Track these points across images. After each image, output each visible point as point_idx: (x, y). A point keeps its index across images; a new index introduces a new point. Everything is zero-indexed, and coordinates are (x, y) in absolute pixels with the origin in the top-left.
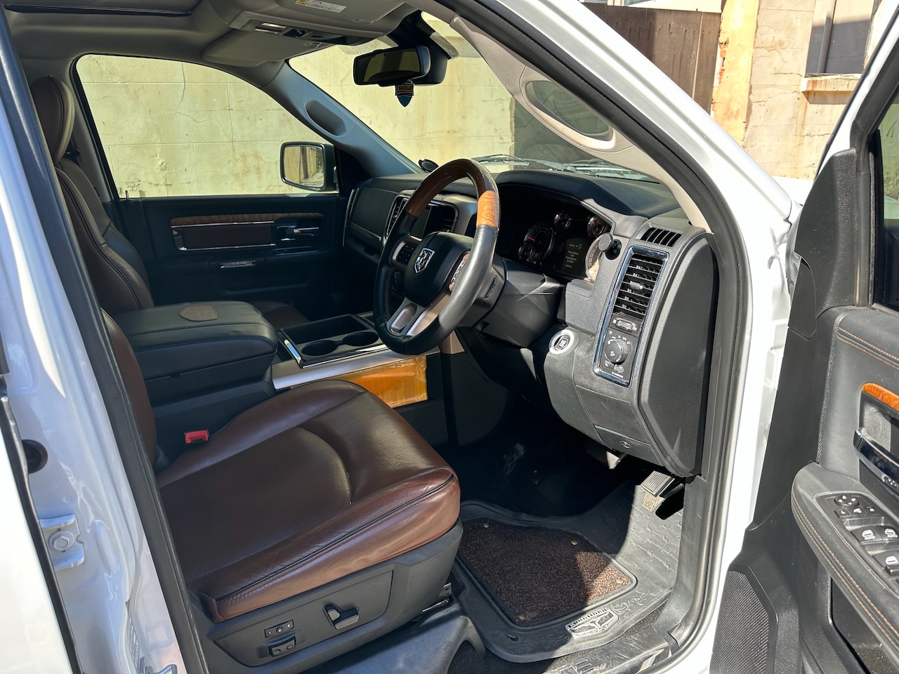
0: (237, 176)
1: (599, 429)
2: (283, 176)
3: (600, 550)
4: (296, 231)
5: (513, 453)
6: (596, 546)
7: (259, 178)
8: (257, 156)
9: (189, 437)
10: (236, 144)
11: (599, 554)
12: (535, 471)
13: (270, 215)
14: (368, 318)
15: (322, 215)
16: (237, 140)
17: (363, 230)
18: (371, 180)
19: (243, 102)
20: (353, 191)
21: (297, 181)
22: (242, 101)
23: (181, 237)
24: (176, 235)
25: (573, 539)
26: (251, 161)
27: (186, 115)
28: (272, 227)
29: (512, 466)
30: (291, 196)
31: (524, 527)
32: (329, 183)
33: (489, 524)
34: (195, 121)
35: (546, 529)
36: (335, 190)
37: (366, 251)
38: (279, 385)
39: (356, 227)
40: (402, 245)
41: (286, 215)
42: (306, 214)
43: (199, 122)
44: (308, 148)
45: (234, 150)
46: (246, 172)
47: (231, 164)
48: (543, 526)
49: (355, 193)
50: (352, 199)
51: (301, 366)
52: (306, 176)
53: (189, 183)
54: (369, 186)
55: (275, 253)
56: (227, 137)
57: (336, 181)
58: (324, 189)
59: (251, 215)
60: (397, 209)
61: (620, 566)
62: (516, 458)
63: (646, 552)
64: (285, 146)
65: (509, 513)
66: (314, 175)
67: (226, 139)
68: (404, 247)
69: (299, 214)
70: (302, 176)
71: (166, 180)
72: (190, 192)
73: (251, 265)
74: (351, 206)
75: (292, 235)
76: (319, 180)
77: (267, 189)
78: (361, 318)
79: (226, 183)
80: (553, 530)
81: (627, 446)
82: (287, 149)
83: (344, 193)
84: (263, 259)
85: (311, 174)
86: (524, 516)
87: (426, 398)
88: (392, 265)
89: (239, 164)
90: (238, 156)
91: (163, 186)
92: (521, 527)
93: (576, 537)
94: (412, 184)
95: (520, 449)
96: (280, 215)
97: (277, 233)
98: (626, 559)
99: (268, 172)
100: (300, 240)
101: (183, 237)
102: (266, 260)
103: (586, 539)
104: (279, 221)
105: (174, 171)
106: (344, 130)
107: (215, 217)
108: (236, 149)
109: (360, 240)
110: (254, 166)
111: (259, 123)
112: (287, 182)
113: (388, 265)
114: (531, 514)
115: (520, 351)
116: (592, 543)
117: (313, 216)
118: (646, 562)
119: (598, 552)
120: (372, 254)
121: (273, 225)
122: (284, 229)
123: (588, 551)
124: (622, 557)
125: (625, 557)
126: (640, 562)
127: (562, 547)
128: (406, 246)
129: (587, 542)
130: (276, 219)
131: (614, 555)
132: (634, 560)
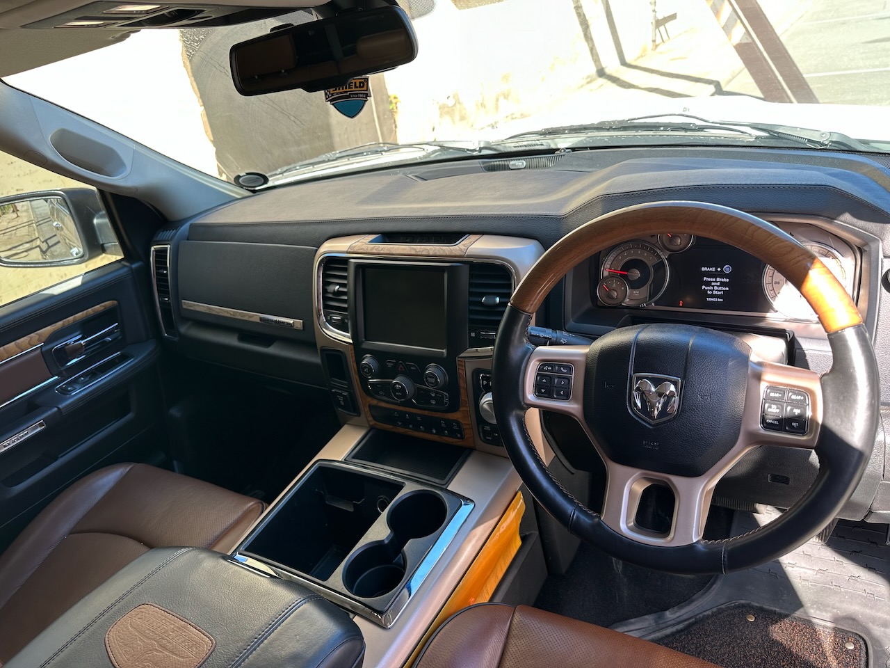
4: (83, 343)
11: (790, 618)
13: (34, 335)
15: (115, 302)
18: (184, 228)
20: (152, 250)
25: (744, 614)
28: (43, 353)
31: (683, 630)
35: (708, 617)
36: (104, 251)
41: (59, 324)
42: (89, 310)
49: (159, 253)
50: (158, 262)
55: (64, 392)
58: (86, 257)
60: (327, 276)
63: (830, 589)
68: (540, 369)
69: (79, 315)
73: (39, 429)
74: (159, 274)
75: (76, 351)
78: (347, 462)
80: (713, 615)
83: (136, 254)
84: (55, 409)
86: (669, 615)
87: (520, 543)
92: (678, 632)
93: (747, 609)
96: (49, 329)
97: (55, 358)
100: (95, 354)
102: (58, 408)
104: (52, 338)
106: (121, 164)
113: (521, 409)
114: (675, 607)
116: (766, 607)
117: (103, 308)
118: (843, 601)
119: (787, 616)
120: (268, 344)
121: (44, 349)
122: (62, 349)
123: (777, 622)
124: (813, 608)
125: (815, 606)
126: (837, 605)
127: (747, 633)
128: (545, 368)
129: (761, 609)
130: (44, 339)
131: (801, 610)
132: (828, 606)
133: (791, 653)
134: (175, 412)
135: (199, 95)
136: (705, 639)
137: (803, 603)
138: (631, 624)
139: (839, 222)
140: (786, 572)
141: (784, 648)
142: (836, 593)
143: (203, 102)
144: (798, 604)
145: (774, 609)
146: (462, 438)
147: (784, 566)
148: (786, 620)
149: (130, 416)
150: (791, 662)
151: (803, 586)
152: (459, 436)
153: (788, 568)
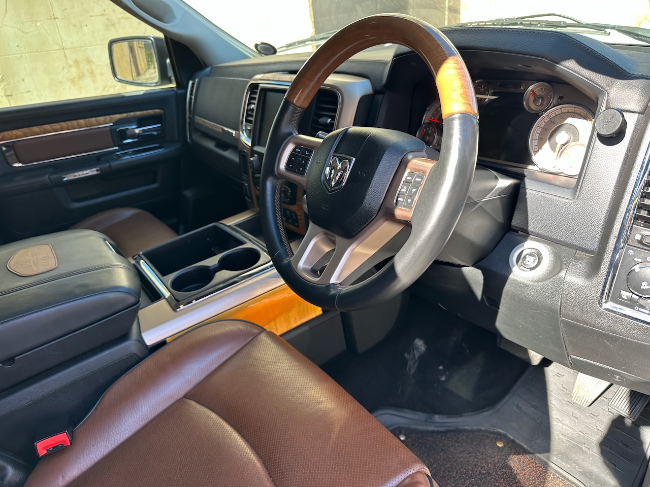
0: (73, 81)
1: (574, 359)
2: (115, 74)
3: (531, 451)
4: (137, 131)
5: (413, 351)
6: (525, 446)
7: (94, 81)
8: (89, 61)
9: (42, 447)
10: (67, 51)
11: (532, 455)
12: (441, 367)
13: (108, 118)
14: (238, 225)
15: (162, 111)
16: (67, 47)
17: (210, 124)
18: (208, 69)
19: (67, 11)
20: (191, 82)
21: (130, 79)
22: (65, 9)
23: (12, 152)
24: (6, 151)
25: (497, 440)
26: (84, 67)
27: (13, 27)
28: (112, 130)
29: (414, 363)
30: (127, 95)
31: (442, 432)
32: (164, 77)
33: (405, 435)
34: (23, 32)
35: (466, 431)
36: (171, 82)
37: (217, 146)
38: (151, 338)
39: (200, 120)
40: (290, 148)
41: (124, 115)
42: (145, 112)
43: (27, 33)
44: (135, 43)
45: (66, 56)
46: (81, 76)
47: (66, 70)
48: (461, 428)
49: (193, 84)
50: (192, 91)
51: (175, 308)
52: (138, 74)
53: (29, 91)
54: (208, 75)
55: (119, 157)
56: (57, 44)
57: (171, 73)
58: (159, 83)
59: (87, 120)
60: (251, 98)
61: (561, 471)
62: (417, 355)
63: (580, 448)
64: (111, 43)
65: (420, 416)
66: (145, 72)
67: (56, 47)
68: (294, 150)
69: (138, 113)
70: (135, 74)
71: (5, 91)
72: (31, 100)
73: (96, 173)
74: (191, 99)
75: (134, 136)
76: (153, 76)
77: (103, 90)
78: (229, 226)
79: (64, 89)
80: (472, 431)
81: (619, 379)
82: (115, 46)
83: (182, 85)
84: (108, 165)
85: (143, 72)
86: (437, 418)
87: (321, 313)
88: (280, 176)
89: (74, 70)
90: (71, 62)
91: (4, 97)
92: (438, 432)
93: (501, 437)
94: (260, 67)
95: (420, 344)
96: (117, 116)
97: (118, 136)
98: (562, 459)
99: (102, 74)
100: (144, 140)
101: (15, 152)
102: (110, 165)
103: (511, 437)
104: (118, 122)
105: (12, 82)
106: (174, 17)
107: (47, 127)
108: (68, 55)
109: (207, 134)
110: (88, 70)
111: (85, 29)
112: (120, 81)
113: (274, 176)
114: (445, 414)
115: (461, 271)
116: (518, 441)
117: (153, 113)
118: (586, 461)
119: (530, 453)
120: (225, 149)
121: (112, 128)
122: (124, 131)
123: (520, 454)
124: (557, 457)
125: (560, 456)
126: (580, 461)
127: (489, 452)
128: (297, 150)
129: (513, 441)
130: (114, 121)
131: (547, 454)
132: (571, 459)
133: (515, 478)
134: (188, 193)
135: (313, 20)
136: (454, 443)
137: (551, 450)
138: (404, 412)
139: (562, 67)
140: (551, 424)
141: (512, 472)
142: (584, 452)
143: (315, 25)
144: (547, 449)
145: (522, 444)
146: (298, 227)
147: (551, 419)
148: (528, 456)
149: (155, 186)
150: (509, 483)
151: (559, 439)
152: (296, 224)
153: (554, 421)
